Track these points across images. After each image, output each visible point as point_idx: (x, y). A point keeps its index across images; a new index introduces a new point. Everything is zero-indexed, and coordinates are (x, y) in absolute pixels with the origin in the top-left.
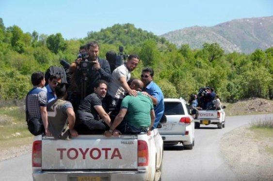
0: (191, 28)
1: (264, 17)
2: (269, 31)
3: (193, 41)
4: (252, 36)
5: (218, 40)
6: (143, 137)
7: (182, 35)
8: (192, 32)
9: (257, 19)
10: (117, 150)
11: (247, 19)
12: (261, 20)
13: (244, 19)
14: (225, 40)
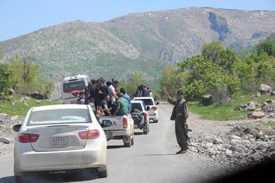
0: (71, 23)
1: (170, 10)
2: (177, 27)
3: (72, 40)
4: (155, 34)
5: (108, 38)
6: (125, 116)
7: (56, 32)
8: (71, 29)
9: (162, 12)
10: (114, 122)
11: (148, 13)
12: (167, 13)
13: (145, 13)
14: (118, 39)
